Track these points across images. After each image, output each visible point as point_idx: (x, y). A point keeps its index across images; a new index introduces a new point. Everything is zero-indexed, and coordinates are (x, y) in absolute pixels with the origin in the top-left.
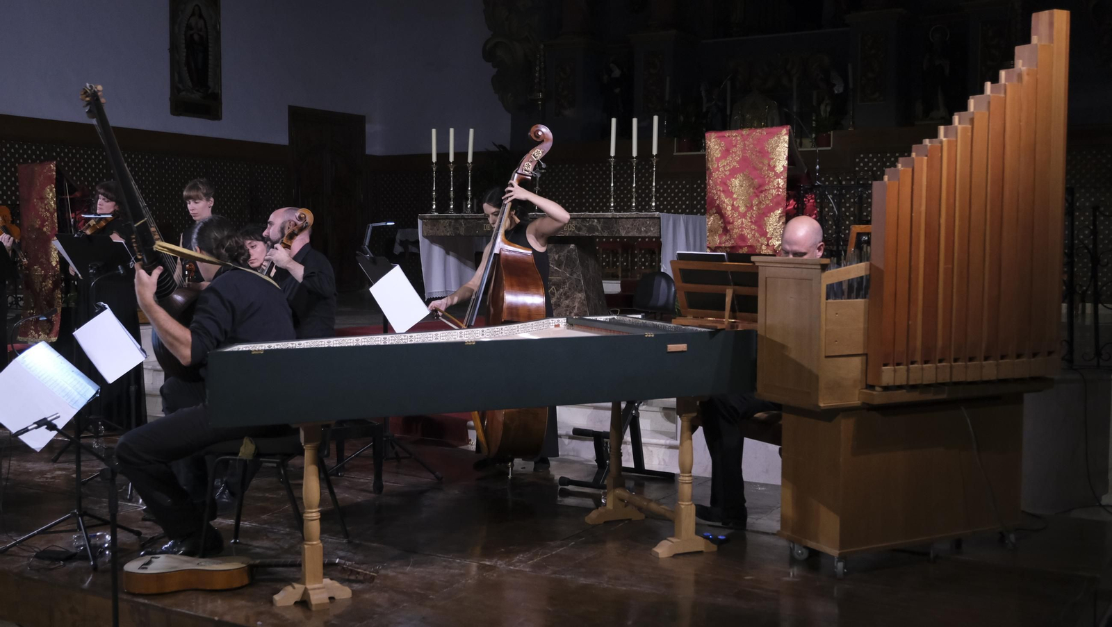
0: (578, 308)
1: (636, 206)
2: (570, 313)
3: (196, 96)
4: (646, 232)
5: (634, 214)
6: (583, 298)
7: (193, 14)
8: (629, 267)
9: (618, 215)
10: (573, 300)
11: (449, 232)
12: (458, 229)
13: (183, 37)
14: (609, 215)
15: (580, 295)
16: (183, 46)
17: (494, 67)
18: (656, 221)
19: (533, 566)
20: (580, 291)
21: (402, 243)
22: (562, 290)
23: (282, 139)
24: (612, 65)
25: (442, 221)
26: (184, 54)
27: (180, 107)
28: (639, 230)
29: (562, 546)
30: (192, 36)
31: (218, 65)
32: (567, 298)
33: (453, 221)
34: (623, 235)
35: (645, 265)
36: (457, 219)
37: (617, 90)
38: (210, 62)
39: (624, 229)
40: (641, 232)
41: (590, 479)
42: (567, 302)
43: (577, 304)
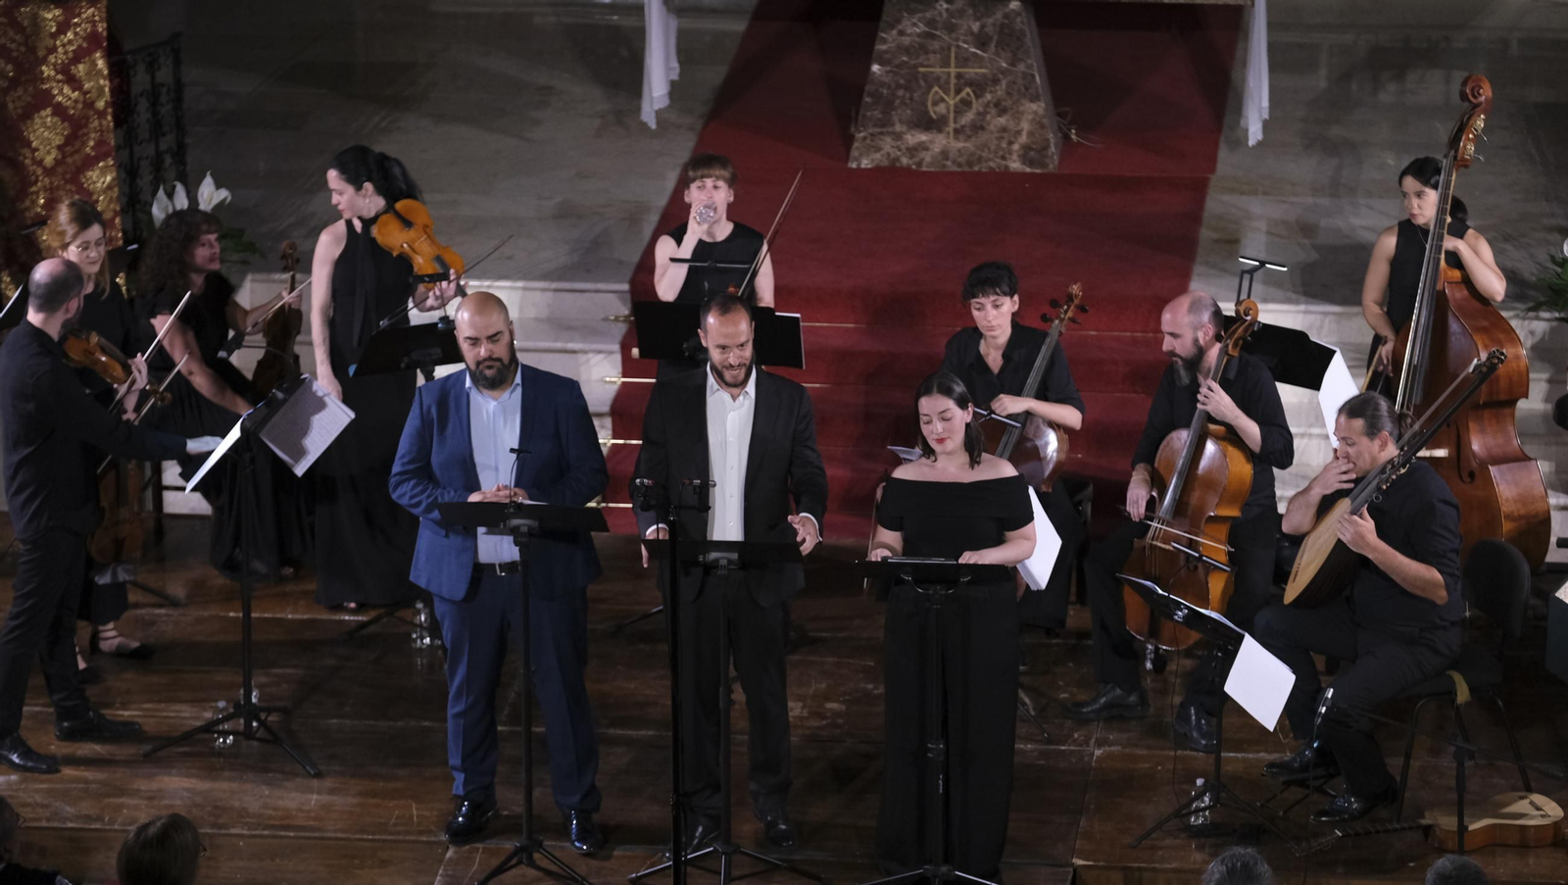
0: (1030, 134)
2: (1010, 143)
6: (1041, 112)
10: (1017, 116)
15: (1034, 107)
20: (1035, 99)
22: (988, 96)
32: (1002, 112)
42: (1002, 120)
43: (1025, 126)
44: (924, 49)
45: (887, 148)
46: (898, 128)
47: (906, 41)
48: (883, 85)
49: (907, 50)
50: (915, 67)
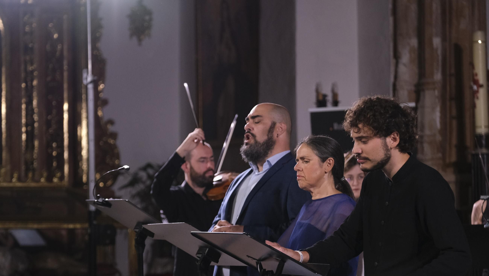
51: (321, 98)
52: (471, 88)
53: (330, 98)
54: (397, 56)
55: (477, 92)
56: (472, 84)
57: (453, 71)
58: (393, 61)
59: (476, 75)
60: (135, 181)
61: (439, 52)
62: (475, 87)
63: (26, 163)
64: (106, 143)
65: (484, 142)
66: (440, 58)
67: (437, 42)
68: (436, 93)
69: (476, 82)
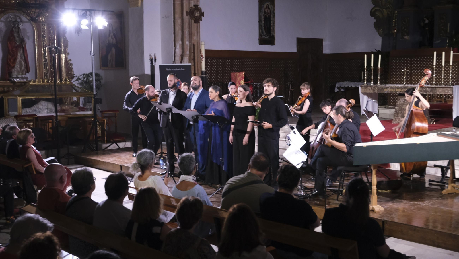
1: (444, 84)
3: (267, 37)
4: (447, 93)
5: (443, 86)
7: (266, 8)
8: (431, 98)
9: (436, 86)
11: (371, 92)
12: (374, 90)
13: (263, 16)
14: (433, 86)
16: (263, 20)
17: (375, 19)
18: (451, 89)
19: (431, 204)
21: (338, 88)
23: (294, 50)
24: (425, 18)
25: (368, 87)
26: (263, 23)
27: (262, 42)
28: (444, 92)
29: (437, 199)
30: (266, 15)
31: (274, 26)
33: (373, 88)
34: (438, 94)
35: (438, 97)
36: (374, 87)
37: (427, 28)
38: (272, 24)
39: (439, 91)
40: (445, 92)
41: (439, 180)
44: (404, 104)
45: (398, 121)
46: (399, 117)
47: (401, 103)
48: (397, 110)
49: (401, 104)
50: (402, 107)
51: (151, 58)
52: (200, 57)
53: (153, 58)
54: (175, 46)
55: (202, 59)
56: (201, 56)
57: (193, 52)
58: (174, 48)
59: (202, 54)
60: (78, 79)
61: (188, 46)
62: (202, 57)
63: (45, 73)
64: (69, 67)
65: (204, 73)
66: (189, 47)
67: (187, 43)
68: (187, 58)
69: (202, 56)
